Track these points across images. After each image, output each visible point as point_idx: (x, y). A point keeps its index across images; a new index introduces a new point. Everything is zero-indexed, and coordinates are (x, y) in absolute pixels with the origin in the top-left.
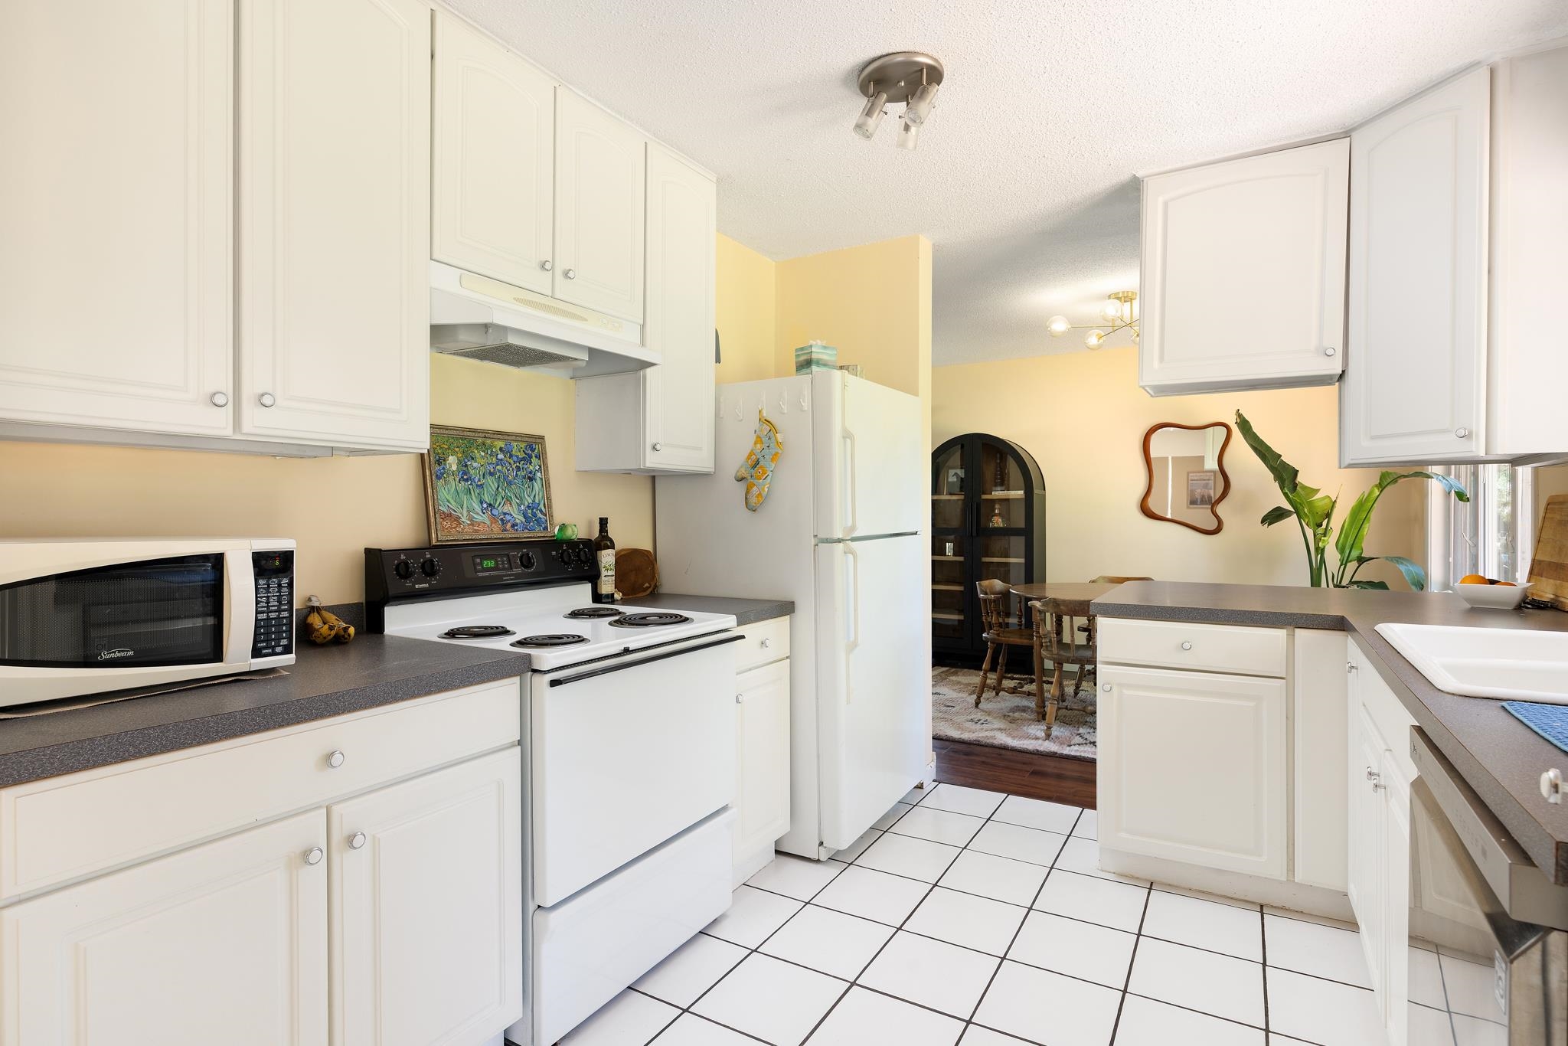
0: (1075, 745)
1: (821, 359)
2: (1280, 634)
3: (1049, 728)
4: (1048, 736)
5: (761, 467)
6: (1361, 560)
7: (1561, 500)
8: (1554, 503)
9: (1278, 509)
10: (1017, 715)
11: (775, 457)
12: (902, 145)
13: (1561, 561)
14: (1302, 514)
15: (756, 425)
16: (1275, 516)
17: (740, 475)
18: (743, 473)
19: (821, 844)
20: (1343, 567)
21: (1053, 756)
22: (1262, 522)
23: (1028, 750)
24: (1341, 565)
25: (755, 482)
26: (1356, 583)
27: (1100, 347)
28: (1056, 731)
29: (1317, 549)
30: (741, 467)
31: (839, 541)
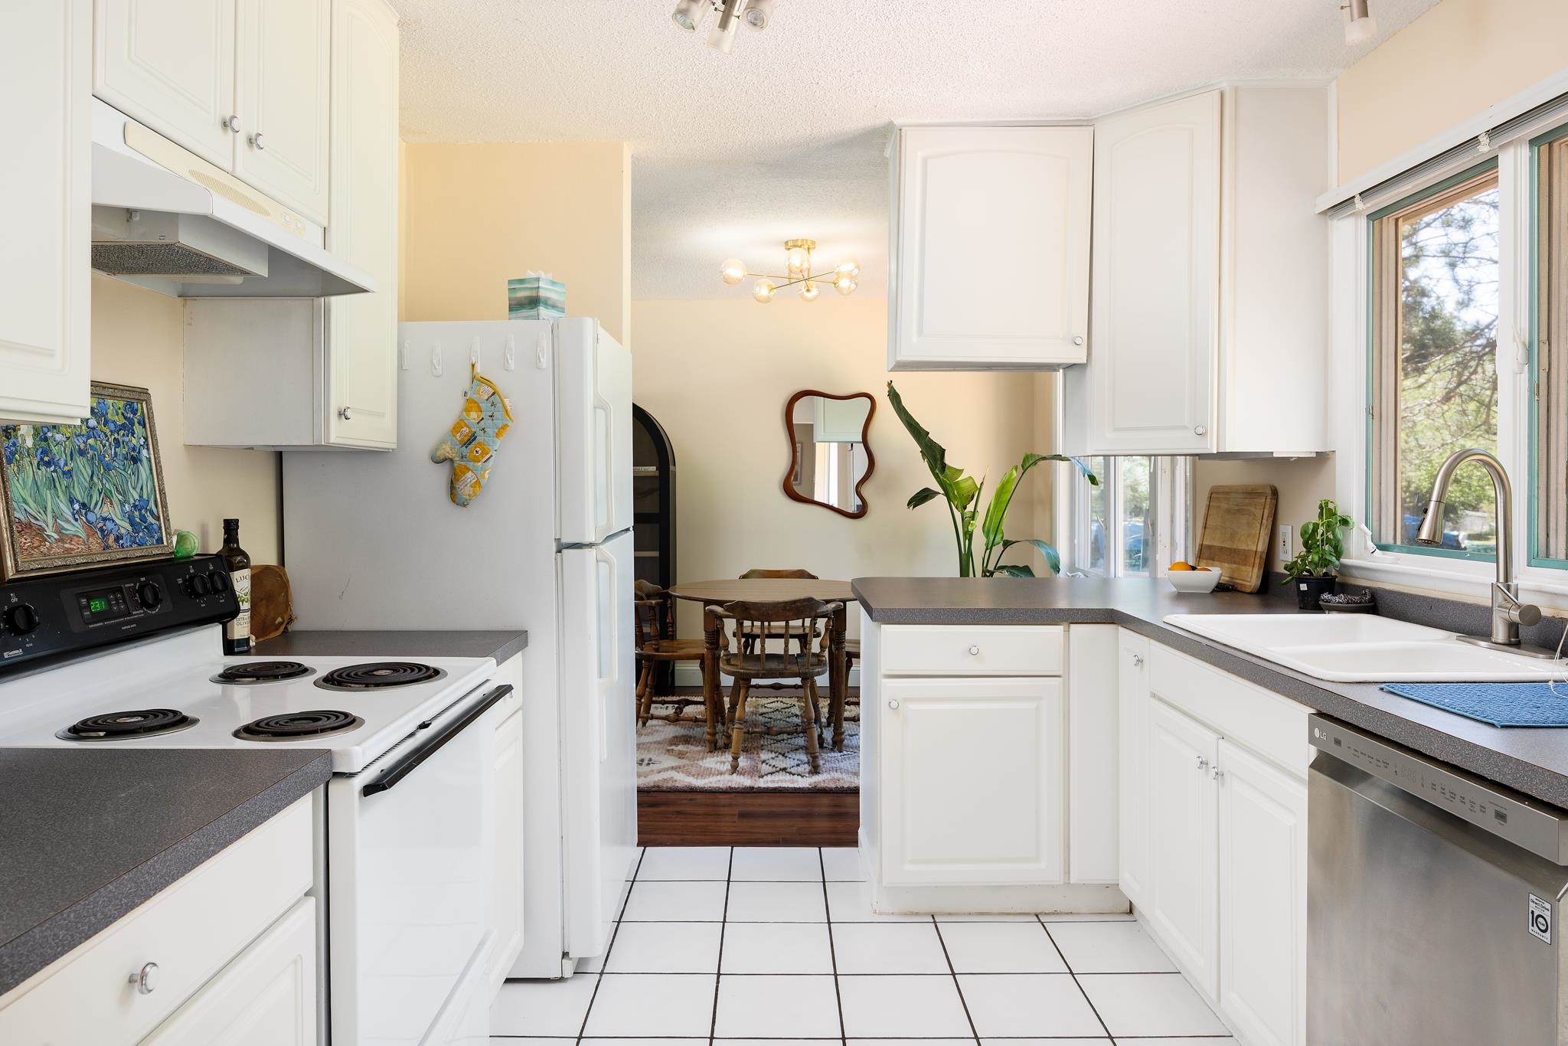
0: (766, 775)
1: (549, 298)
2: (1058, 630)
3: (735, 759)
4: (734, 769)
5: (479, 444)
6: (1007, 544)
7: (1226, 490)
8: (1218, 493)
9: (926, 490)
10: (681, 748)
11: (501, 430)
12: (716, 44)
13: (1235, 547)
14: (951, 495)
15: (465, 383)
16: (923, 497)
17: (441, 454)
18: (447, 450)
19: (565, 955)
20: (988, 551)
21: (750, 791)
22: (908, 505)
23: (720, 788)
24: (987, 549)
25: (470, 465)
26: (1003, 568)
27: (768, 300)
28: (743, 762)
29: (965, 534)
30: (444, 442)
31: (590, 545)
